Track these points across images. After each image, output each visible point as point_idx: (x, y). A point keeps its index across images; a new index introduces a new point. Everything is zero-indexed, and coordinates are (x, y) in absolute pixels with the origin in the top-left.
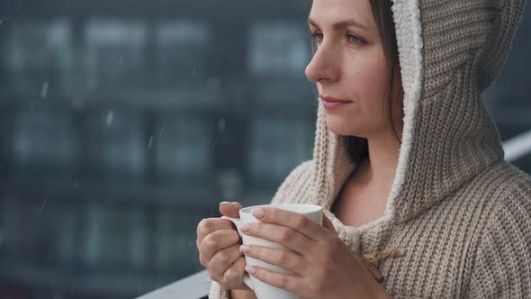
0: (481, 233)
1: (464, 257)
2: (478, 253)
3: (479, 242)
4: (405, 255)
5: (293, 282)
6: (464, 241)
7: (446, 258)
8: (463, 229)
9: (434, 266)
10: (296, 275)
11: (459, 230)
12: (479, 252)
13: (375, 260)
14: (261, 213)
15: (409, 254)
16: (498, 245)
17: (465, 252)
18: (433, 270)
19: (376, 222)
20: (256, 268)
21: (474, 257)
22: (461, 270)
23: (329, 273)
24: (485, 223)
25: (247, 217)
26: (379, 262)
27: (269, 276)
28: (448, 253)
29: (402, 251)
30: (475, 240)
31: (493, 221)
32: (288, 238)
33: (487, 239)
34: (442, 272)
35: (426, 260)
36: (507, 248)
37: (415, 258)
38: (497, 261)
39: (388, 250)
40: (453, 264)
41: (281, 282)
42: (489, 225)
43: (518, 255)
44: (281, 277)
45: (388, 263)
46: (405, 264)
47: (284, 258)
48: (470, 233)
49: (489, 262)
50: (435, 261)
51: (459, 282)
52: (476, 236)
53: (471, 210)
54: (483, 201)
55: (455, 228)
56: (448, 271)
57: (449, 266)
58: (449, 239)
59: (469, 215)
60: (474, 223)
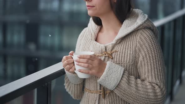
0: (136, 43)
1: (133, 51)
3: (136, 46)
7: (129, 51)
8: (132, 43)
9: (126, 53)
12: (137, 48)
13: (110, 53)
15: (119, 51)
16: (141, 46)
17: (133, 49)
19: (110, 44)
21: (136, 50)
22: (133, 54)
26: (111, 54)
28: (129, 48)
29: (117, 51)
30: (135, 46)
31: (139, 39)
33: (138, 45)
36: (143, 46)
37: (121, 52)
38: (142, 50)
39: (114, 50)
40: (131, 53)
42: (138, 41)
45: (114, 54)
46: (119, 54)
48: (134, 43)
49: (140, 51)
50: (126, 52)
52: (135, 44)
53: (133, 37)
54: (135, 34)
55: (130, 42)
56: (130, 54)
57: (130, 53)
58: (128, 46)
59: (132, 38)
60: (134, 40)
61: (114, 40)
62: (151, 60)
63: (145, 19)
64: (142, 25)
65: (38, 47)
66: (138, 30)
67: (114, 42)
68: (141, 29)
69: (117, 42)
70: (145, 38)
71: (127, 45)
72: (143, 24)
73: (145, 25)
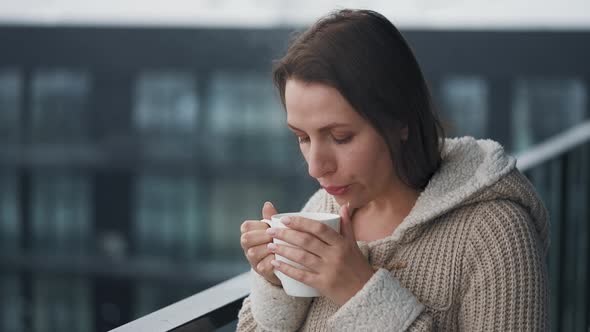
0: (465, 243)
1: (453, 266)
2: (464, 261)
3: (464, 252)
4: (406, 266)
5: (310, 277)
6: (452, 251)
7: (439, 267)
8: (450, 241)
9: (429, 275)
10: (313, 272)
11: (447, 242)
14: (289, 220)
15: (409, 266)
16: (479, 252)
17: (454, 261)
18: (429, 277)
19: (384, 241)
20: (281, 262)
21: (461, 265)
22: (452, 277)
23: (340, 273)
24: (468, 234)
25: (277, 222)
27: (291, 271)
28: (440, 262)
29: (404, 264)
30: (460, 250)
31: (474, 232)
32: (307, 242)
33: (470, 249)
34: (437, 279)
35: (423, 269)
36: (486, 254)
37: (414, 268)
40: (445, 272)
41: (300, 277)
42: (470, 236)
43: (494, 260)
44: (301, 272)
46: (406, 273)
47: (304, 258)
48: (456, 244)
49: (473, 269)
50: (429, 270)
51: (451, 286)
52: (461, 247)
53: (456, 224)
54: (465, 215)
55: (445, 240)
56: (441, 278)
57: (442, 274)
58: (439, 250)
59: (454, 228)
60: (459, 235)
61: (396, 230)
62: (502, 300)
63: (504, 171)
64: (490, 187)
65: (133, 248)
66: (477, 203)
67: (396, 236)
68: (487, 201)
69: (404, 238)
70: (494, 229)
71: (436, 247)
72: (494, 185)
73: (501, 189)
